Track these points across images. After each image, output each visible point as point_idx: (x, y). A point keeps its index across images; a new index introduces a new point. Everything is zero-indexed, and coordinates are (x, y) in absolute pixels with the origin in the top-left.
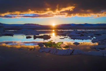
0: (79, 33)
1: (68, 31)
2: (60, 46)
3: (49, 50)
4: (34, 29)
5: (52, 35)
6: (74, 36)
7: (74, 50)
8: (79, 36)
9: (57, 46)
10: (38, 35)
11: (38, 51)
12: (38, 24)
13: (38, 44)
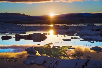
0: (98, 30)
1: (78, 26)
2: (65, 53)
3: (43, 61)
4: (16, 23)
5: (49, 34)
6: (88, 35)
7: (88, 60)
8: (97, 35)
9: (60, 53)
10: (24, 33)
11: (24, 62)
12: (23, 15)
13: (26, 50)
